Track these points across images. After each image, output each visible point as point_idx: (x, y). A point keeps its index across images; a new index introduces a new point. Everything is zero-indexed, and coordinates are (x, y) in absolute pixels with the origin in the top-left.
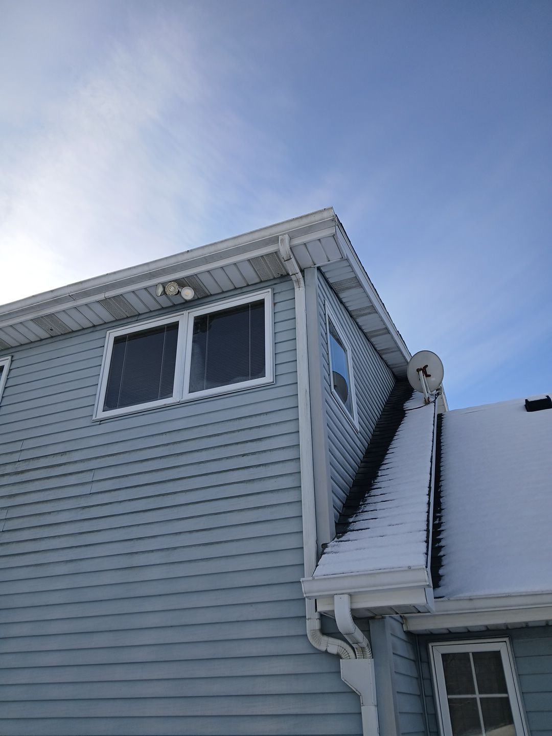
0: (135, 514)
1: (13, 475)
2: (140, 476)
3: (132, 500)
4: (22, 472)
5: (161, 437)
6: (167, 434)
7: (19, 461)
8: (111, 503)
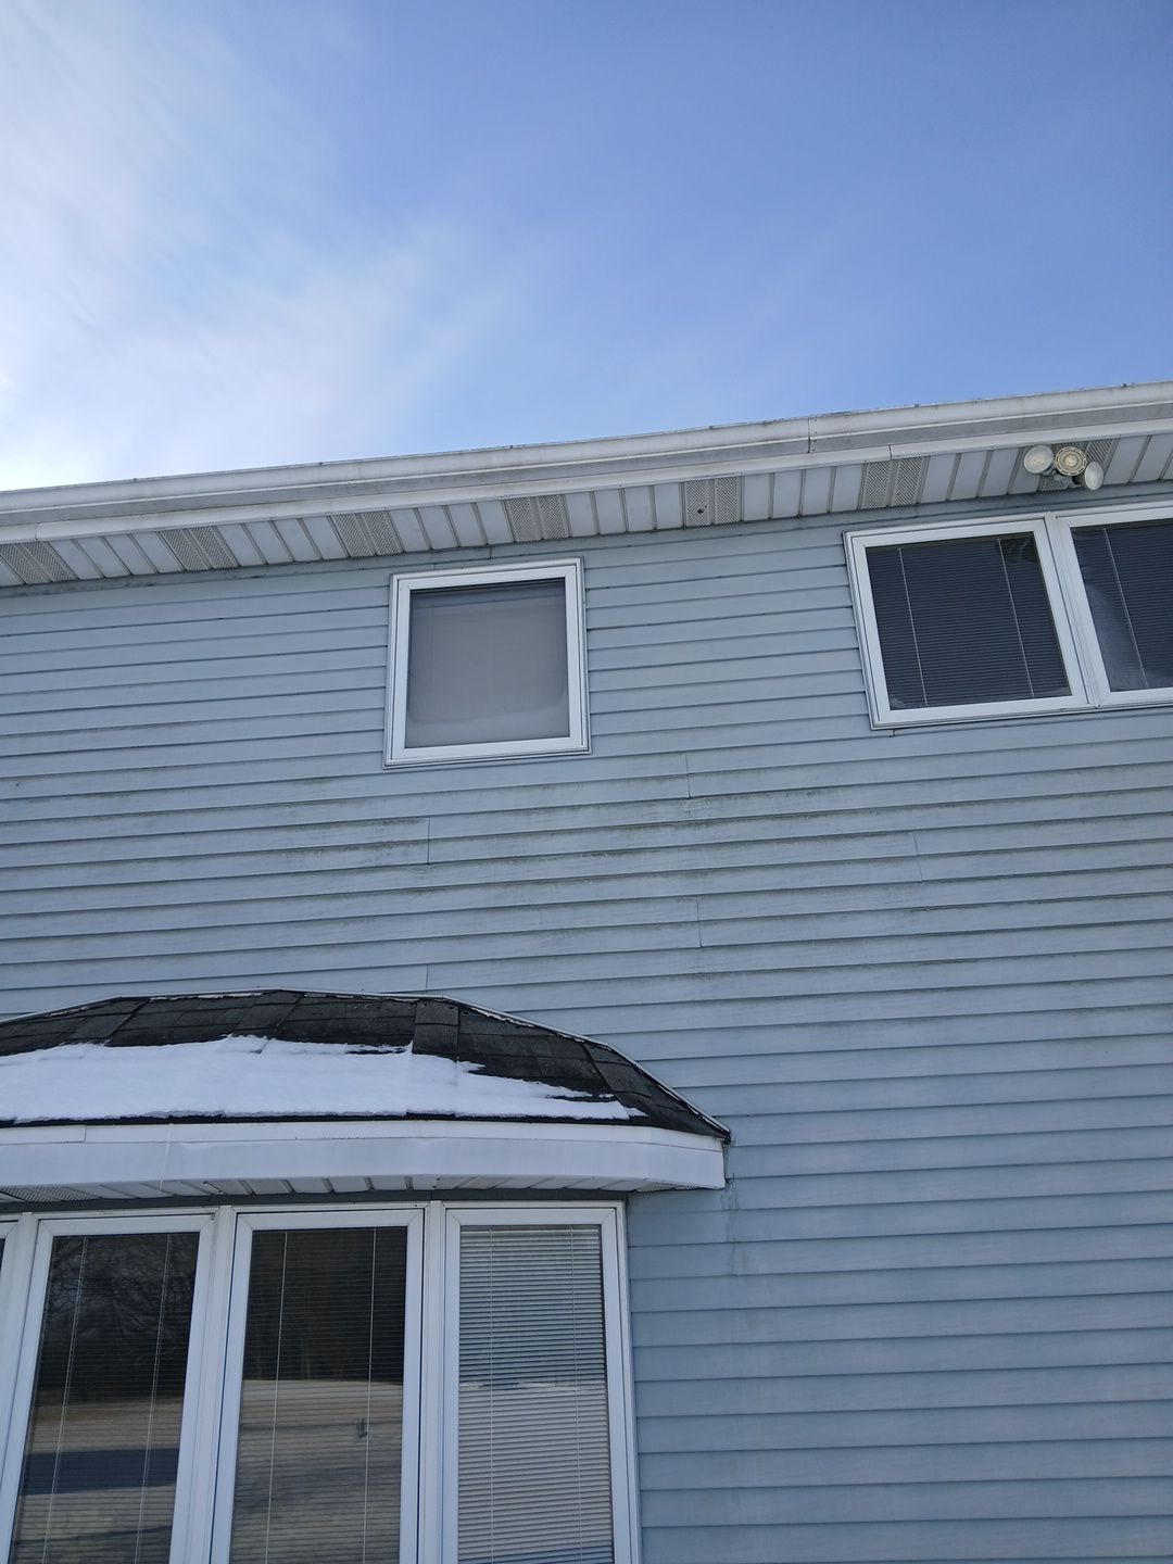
0: (1054, 932)
1: (684, 826)
2: (1041, 853)
3: (1039, 902)
4: (708, 822)
5: (1068, 777)
6: (1083, 773)
7: (690, 798)
8: (983, 905)
